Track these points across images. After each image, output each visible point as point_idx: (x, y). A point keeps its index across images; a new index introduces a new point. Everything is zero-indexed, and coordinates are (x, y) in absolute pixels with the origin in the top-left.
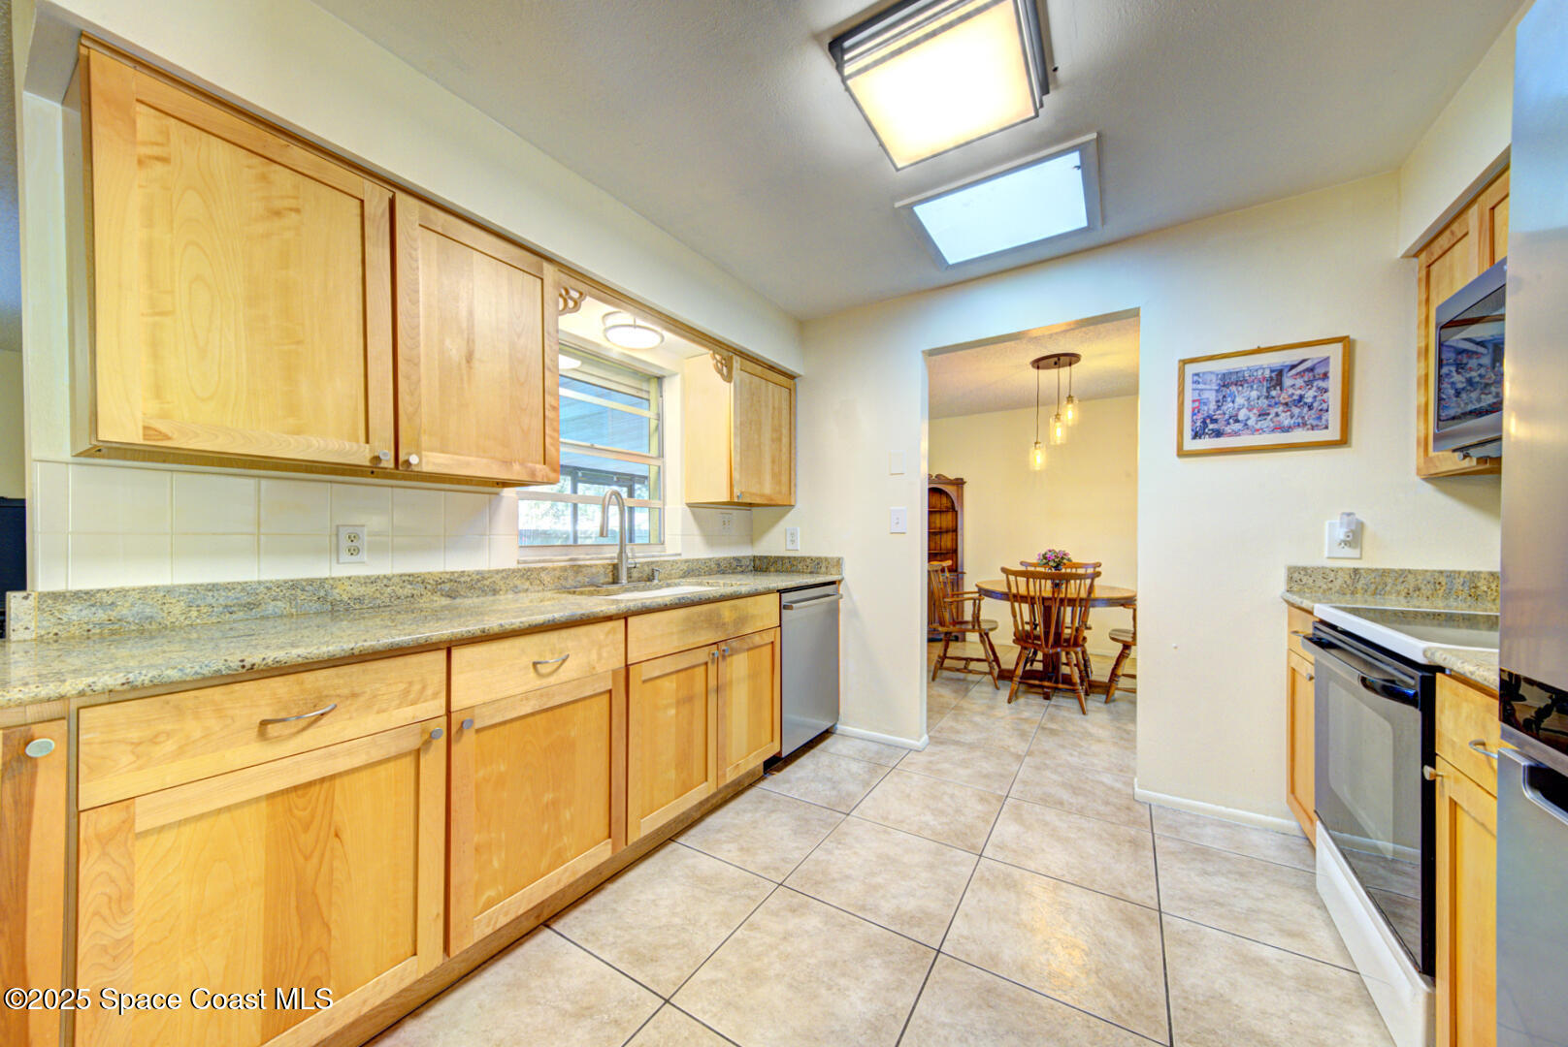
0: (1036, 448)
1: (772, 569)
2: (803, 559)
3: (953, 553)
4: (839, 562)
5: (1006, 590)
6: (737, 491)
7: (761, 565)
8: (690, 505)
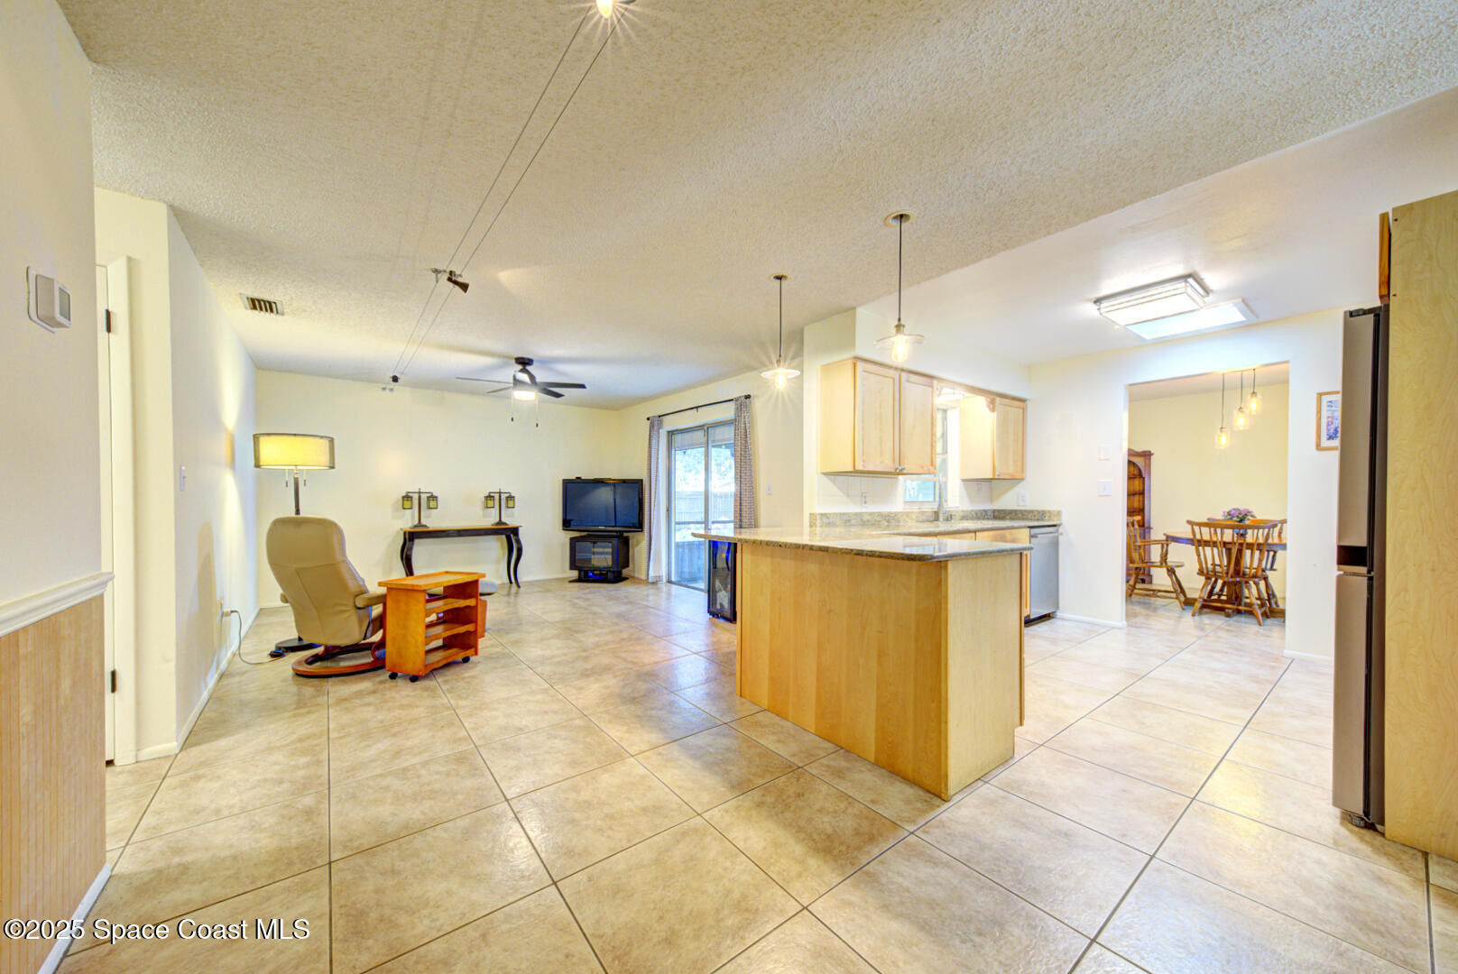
0: (1221, 431)
1: (1008, 517)
2: (1032, 512)
3: (1141, 511)
4: (1059, 513)
5: (1191, 537)
6: (997, 473)
7: (999, 515)
8: (963, 480)
